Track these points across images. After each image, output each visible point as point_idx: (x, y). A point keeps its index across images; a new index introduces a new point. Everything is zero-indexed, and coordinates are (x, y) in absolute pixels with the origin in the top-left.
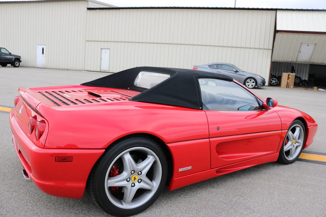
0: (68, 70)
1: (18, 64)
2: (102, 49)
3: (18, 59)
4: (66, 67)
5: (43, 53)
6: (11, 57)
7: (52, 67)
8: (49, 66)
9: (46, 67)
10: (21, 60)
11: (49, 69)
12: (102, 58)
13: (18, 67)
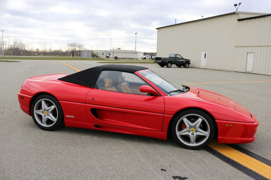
0: (221, 70)
1: (188, 65)
2: (248, 54)
3: (188, 62)
4: (220, 69)
5: (205, 58)
6: (183, 60)
7: (211, 68)
8: (209, 68)
9: (207, 68)
10: (190, 62)
11: (208, 69)
12: (247, 61)
13: (187, 67)
